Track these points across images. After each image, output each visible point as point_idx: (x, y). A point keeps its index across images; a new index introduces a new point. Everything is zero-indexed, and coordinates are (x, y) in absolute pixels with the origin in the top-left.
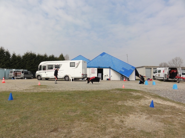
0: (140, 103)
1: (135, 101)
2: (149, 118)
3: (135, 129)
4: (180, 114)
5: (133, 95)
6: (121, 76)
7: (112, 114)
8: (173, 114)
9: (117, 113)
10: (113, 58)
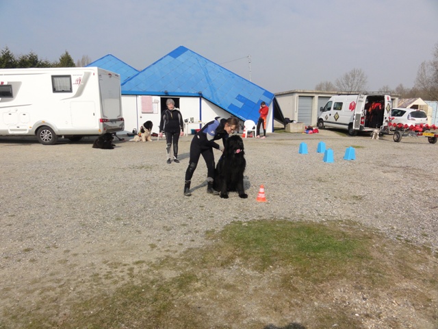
10: (209, 64)
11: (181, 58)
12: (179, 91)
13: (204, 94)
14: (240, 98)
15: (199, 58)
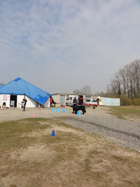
0: (44, 133)
1: (40, 131)
2: (46, 148)
3: (28, 162)
4: (73, 139)
5: (40, 125)
6: (36, 103)
7: (10, 149)
8: (67, 141)
9: (15, 148)
10: (28, 84)
11: (18, 82)
12: (17, 93)
13: (26, 94)
14: (38, 95)
15: (25, 82)
